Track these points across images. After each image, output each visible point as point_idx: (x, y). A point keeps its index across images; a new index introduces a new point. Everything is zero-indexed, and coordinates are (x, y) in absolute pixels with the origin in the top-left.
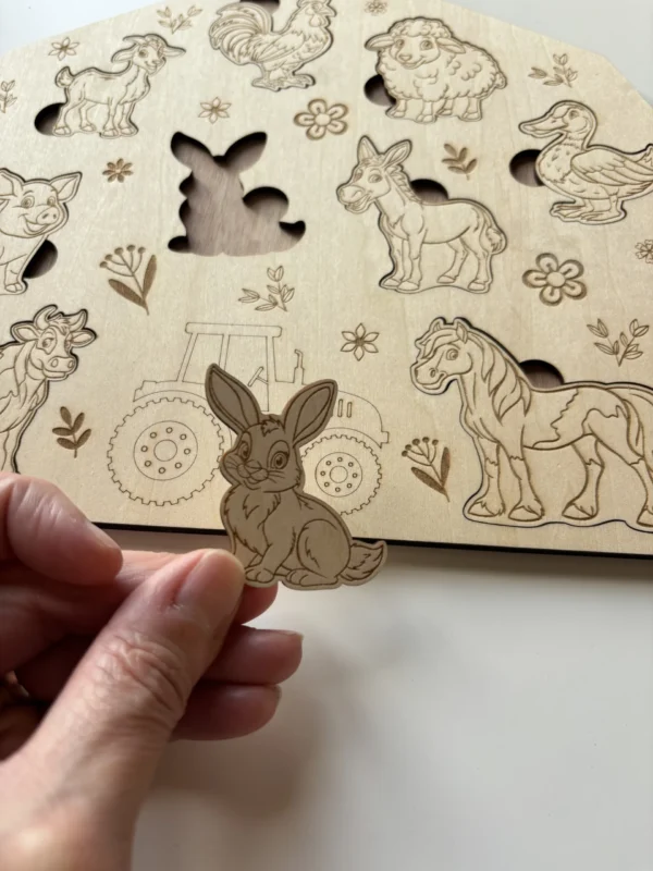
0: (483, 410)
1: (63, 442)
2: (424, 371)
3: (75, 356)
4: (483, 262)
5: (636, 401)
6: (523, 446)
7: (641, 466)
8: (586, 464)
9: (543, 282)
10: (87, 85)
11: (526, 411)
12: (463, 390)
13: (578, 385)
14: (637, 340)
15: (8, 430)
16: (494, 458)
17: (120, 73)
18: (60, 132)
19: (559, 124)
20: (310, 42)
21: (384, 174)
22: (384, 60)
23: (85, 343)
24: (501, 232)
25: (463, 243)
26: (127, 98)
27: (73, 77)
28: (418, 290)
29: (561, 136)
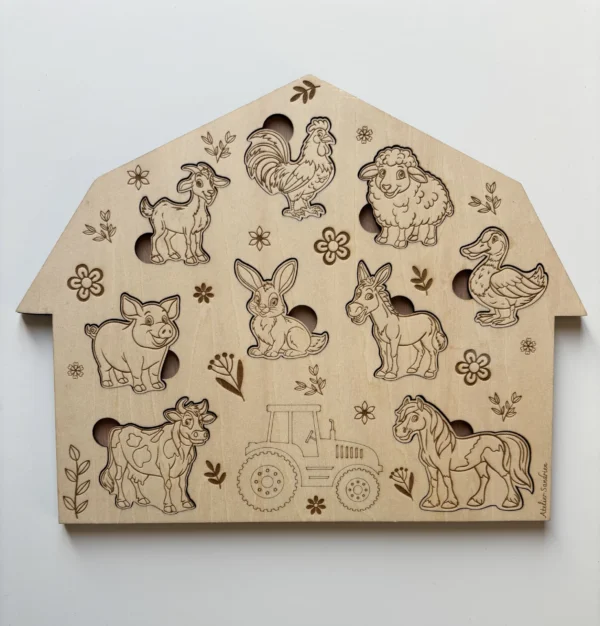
0: (431, 451)
1: (212, 481)
2: (400, 429)
3: (207, 430)
4: (433, 357)
5: (510, 441)
6: (450, 470)
7: (508, 478)
8: (480, 478)
9: (466, 370)
10: (165, 215)
11: (453, 450)
12: (420, 440)
13: (480, 434)
14: (514, 405)
15: (179, 476)
16: (435, 477)
17: (186, 203)
18: (156, 259)
19: (485, 247)
20: (319, 172)
21: (374, 293)
22: (372, 189)
23: (211, 421)
24: (445, 335)
25: (422, 344)
26: (196, 228)
27: (152, 207)
28: (396, 378)
29: (485, 258)
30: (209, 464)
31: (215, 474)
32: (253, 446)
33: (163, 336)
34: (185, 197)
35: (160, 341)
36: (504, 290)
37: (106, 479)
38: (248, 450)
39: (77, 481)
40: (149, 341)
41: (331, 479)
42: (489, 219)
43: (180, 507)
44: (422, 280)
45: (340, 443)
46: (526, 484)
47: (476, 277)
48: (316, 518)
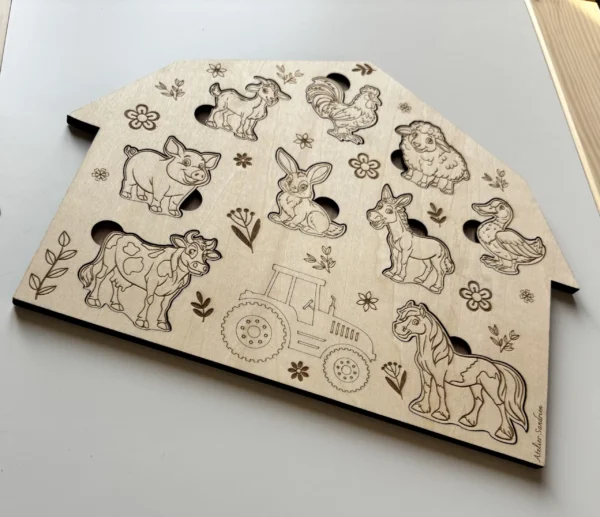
0: (427, 357)
1: (196, 312)
2: (400, 327)
3: (209, 265)
4: (440, 277)
5: (506, 373)
6: (445, 381)
7: (502, 407)
8: (475, 399)
9: (469, 297)
11: (449, 363)
12: (418, 343)
13: (479, 357)
14: (512, 342)
15: (165, 295)
16: (429, 383)
18: (210, 124)
19: (493, 210)
20: (364, 117)
24: (452, 262)
25: (431, 263)
26: (253, 116)
27: (221, 91)
29: (493, 218)
30: (199, 295)
31: (203, 306)
32: (248, 294)
33: (195, 178)
35: (191, 180)
36: (508, 246)
37: (86, 273)
38: (243, 296)
39: (54, 264)
40: (181, 177)
41: (322, 350)
42: (497, 193)
43: (153, 324)
44: (437, 215)
45: (337, 321)
46: (520, 420)
47: (484, 229)
48: (296, 383)
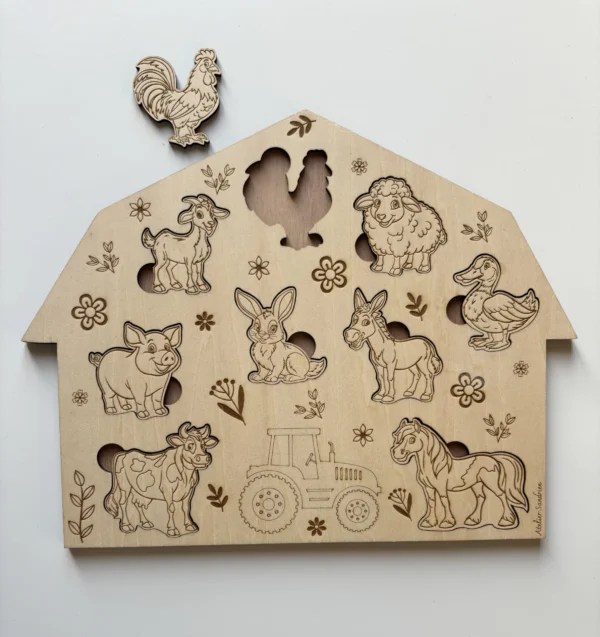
0: (428, 472)
1: (214, 504)
2: (398, 451)
3: (209, 454)
4: (429, 381)
5: (505, 462)
6: (447, 490)
7: (503, 497)
8: (477, 497)
9: (461, 393)
10: (167, 246)
11: (449, 471)
12: (418, 462)
13: (476, 455)
14: (509, 427)
15: (182, 500)
16: (433, 497)
17: (187, 234)
18: (158, 289)
19: (478, 274)
21: (371, 319)
22: (367, 219)
23: (214, 445)
24: (440, 359)
25: (418, 368)
26: (197, 259)
27: (154, 238)
28: (393, 401)
29: (478, 284)
30: (211, 487)
31: (217, 498)
32: (254, 470)
33: (165, 363)
34: (186, 228)
35: (163, 368)
36: (497, 315)
37: (110, 503)
38: (249, 474)
39: (82, 506)
40: (152, 369)
41: (331, 501)
42: (480, 247)
43: (183, 530)
44: (417, 306)
45: (339, 466)
46: (521, 503)
47: (470, 302)
48: (317, 539)
